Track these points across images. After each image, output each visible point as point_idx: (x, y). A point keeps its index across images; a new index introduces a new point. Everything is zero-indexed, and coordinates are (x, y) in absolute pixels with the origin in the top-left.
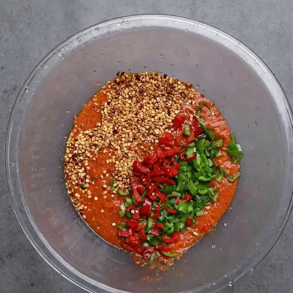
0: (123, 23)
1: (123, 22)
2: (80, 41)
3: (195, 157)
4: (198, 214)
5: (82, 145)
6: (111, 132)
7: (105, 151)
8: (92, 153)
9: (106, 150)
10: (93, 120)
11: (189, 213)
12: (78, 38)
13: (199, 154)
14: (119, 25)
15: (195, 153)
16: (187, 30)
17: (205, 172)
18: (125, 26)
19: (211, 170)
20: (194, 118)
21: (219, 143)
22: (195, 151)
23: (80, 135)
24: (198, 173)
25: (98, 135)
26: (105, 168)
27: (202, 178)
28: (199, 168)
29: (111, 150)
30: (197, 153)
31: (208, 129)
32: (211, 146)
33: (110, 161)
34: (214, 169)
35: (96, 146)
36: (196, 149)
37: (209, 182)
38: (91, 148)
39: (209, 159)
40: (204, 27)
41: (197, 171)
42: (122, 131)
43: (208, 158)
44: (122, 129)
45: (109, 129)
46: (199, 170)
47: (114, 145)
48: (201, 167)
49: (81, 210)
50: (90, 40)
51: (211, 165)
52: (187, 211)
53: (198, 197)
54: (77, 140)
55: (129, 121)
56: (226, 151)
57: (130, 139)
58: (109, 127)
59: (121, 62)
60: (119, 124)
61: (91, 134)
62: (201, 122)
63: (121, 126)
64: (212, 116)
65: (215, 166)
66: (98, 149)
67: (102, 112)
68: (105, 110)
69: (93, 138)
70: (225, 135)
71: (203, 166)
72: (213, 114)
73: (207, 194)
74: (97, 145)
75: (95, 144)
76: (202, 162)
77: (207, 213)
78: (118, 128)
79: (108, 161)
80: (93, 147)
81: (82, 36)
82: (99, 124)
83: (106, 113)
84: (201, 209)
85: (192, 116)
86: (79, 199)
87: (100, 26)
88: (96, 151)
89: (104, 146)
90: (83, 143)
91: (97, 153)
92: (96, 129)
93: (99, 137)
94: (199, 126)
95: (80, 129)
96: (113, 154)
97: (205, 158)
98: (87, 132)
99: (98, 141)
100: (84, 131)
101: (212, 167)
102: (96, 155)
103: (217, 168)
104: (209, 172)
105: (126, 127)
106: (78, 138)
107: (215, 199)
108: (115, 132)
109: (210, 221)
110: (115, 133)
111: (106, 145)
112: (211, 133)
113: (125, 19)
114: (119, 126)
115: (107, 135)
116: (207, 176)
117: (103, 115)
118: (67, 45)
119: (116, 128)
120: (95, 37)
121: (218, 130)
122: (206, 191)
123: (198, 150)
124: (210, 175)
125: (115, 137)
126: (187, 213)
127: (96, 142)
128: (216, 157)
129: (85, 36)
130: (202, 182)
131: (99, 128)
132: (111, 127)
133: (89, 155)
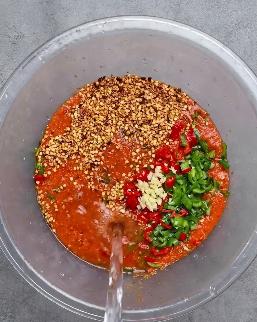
0: (105, 25)
1: (105, 23)
2: (61, 43)
3: (189, 170)
4: (193, 228)
5: (53, 152)
6: (80, 138)
7: (73, 157)
8: (62, 160)
9: (75, 156)
10: (64, 125)
11: (184, 228)
12: (59, 40)
13: (194, 166)
14: (101, 26)
15: (190, 165)
16: (171, 32)
17: (200, 184)
18: (107, 28)
19: (205, 182)
20: (191, 127)
21: (212, 155)
22: (190, 163)
23: (51, 141)
24: (192, 186)
25: (68, 141)
26: (72, 175)
27: (195, 191)
28: (194, 181)
29: (79, 157)
30: (192, 165)
31: (202, 141)
32: (205, 157)
33: (78, 168)
34: (208, 181)
35: (65, 152)
36: (191, 161)
37: (203, 194)
38: (61, 154)
39: (204, 172)
40: (188, 29)
41: (191, 184)
42: (91, 136)
43: (203, 170)
44: (91, 134)
45: (78, 134)
46: (194, 183)
47: (82, 152)
48: (195, 180)
49: (50, 222)
50: (71, 43)
51: (205, 177)
52: (182, 226)
53: (193, 210)
54: (48, 147)
55: (98, 126)
56: (219, 162)
57: (97, 145)
58: (78, 132)
59: (103, 67)
60: (88, 129)
61: (61, 140)
62: (196, 133)
63: (90, 131)
64: (206, 126)
65: (209, 177)
66: (67, 156)
67: (72, 116)
68: (75, 114)
69: (63, 144)
70: (218, 146)
71: (198, 178)
72: (207, 124)
73: (200, 208)
74: (67, 151)
75: (65, 150)
76: (197, 175)
77: (200, 227)
78: (87, 133)
79: (75, 168)
80: (63, 154)
81: (62, 38)
82: (69, 129)
83: (76, 117)
84: (195, 223)
85: (189, 125)
86: (49, 210)
87: (81, 28)
88: (66, 158)
89: (73, 152)
90: (53, 150)
91: (66, 160)
92: (65, 134)
93: (68, 143)
94: (195, 136)
95: (51, 135)
96: (81, 161)
97: (200, 170)
98: (57, 138)
99: (67, 147)
100: (54, 137)
101: (206, 179)
102: (65, 161)
103: (211, 181)
104: (203, 185)
105: (94, 133)
106: (49, 145)
107: (208, 212)
108: (84, 137)
109: (202, 235)
110: (84, 139)
111: (75, 151)
112: (205, 144)
113: (107, 21)
114: (88, 131)
115: (76, 140)
116: (201, 189)
117: (73, 119)
118: (47, 48)
119: (85, 133)
120: (76, 40)
121: (212, 141)
122: (200, 204)
123: (192, 161)
124: (204, 187)
125: (84, 143)
126: (182, 228)
127: (66, 149)
128: (209, 169)
129: (66, 38)
130: (196, 195)
131: (68, 133)
132: (80, 132)
133: (59, 162)
